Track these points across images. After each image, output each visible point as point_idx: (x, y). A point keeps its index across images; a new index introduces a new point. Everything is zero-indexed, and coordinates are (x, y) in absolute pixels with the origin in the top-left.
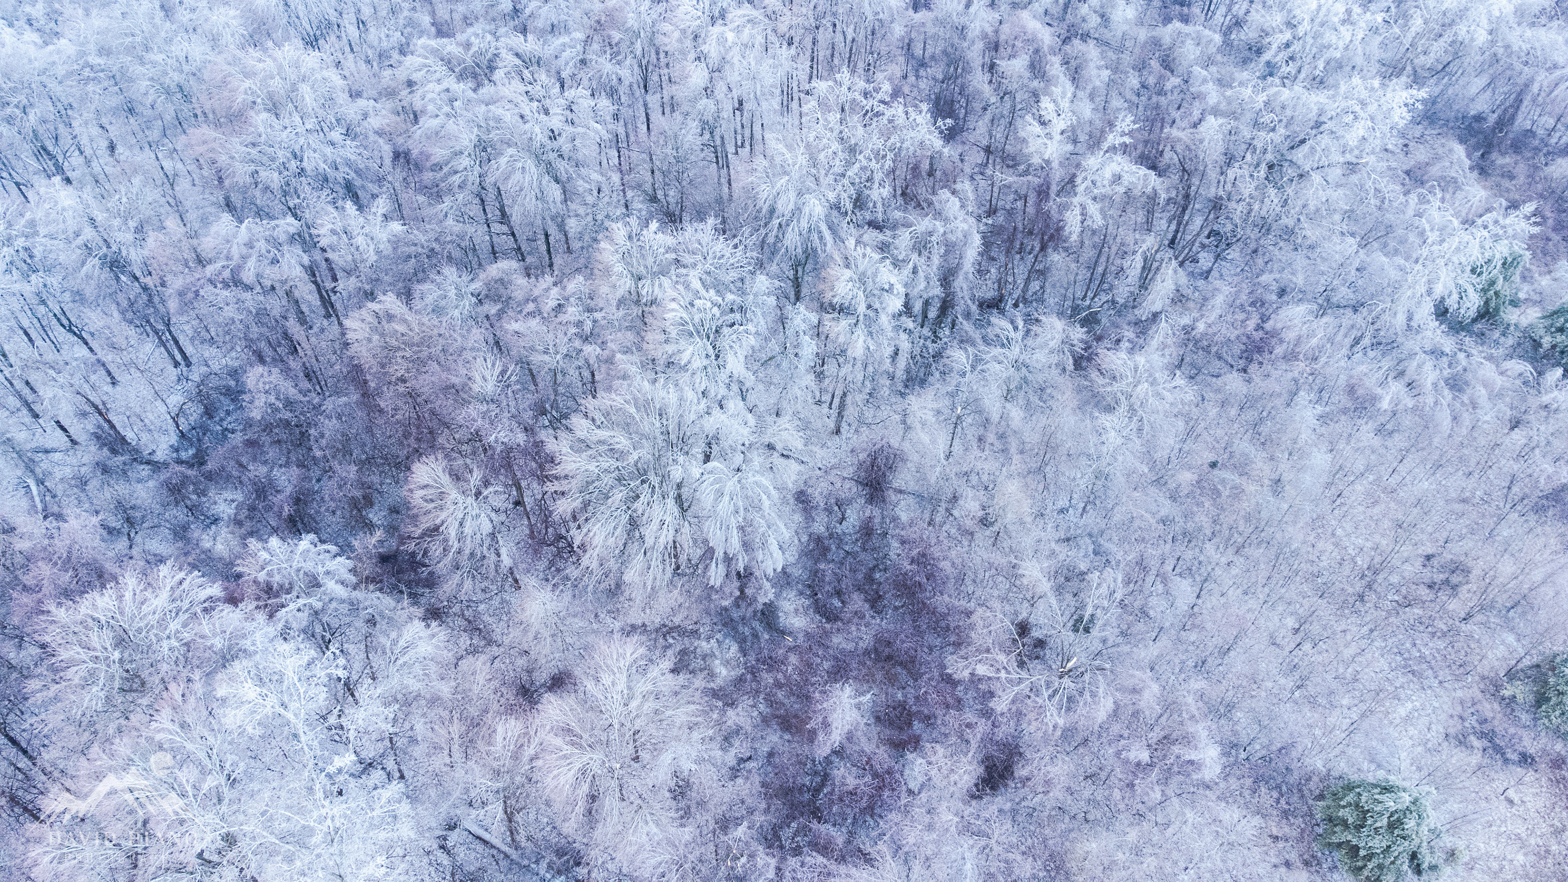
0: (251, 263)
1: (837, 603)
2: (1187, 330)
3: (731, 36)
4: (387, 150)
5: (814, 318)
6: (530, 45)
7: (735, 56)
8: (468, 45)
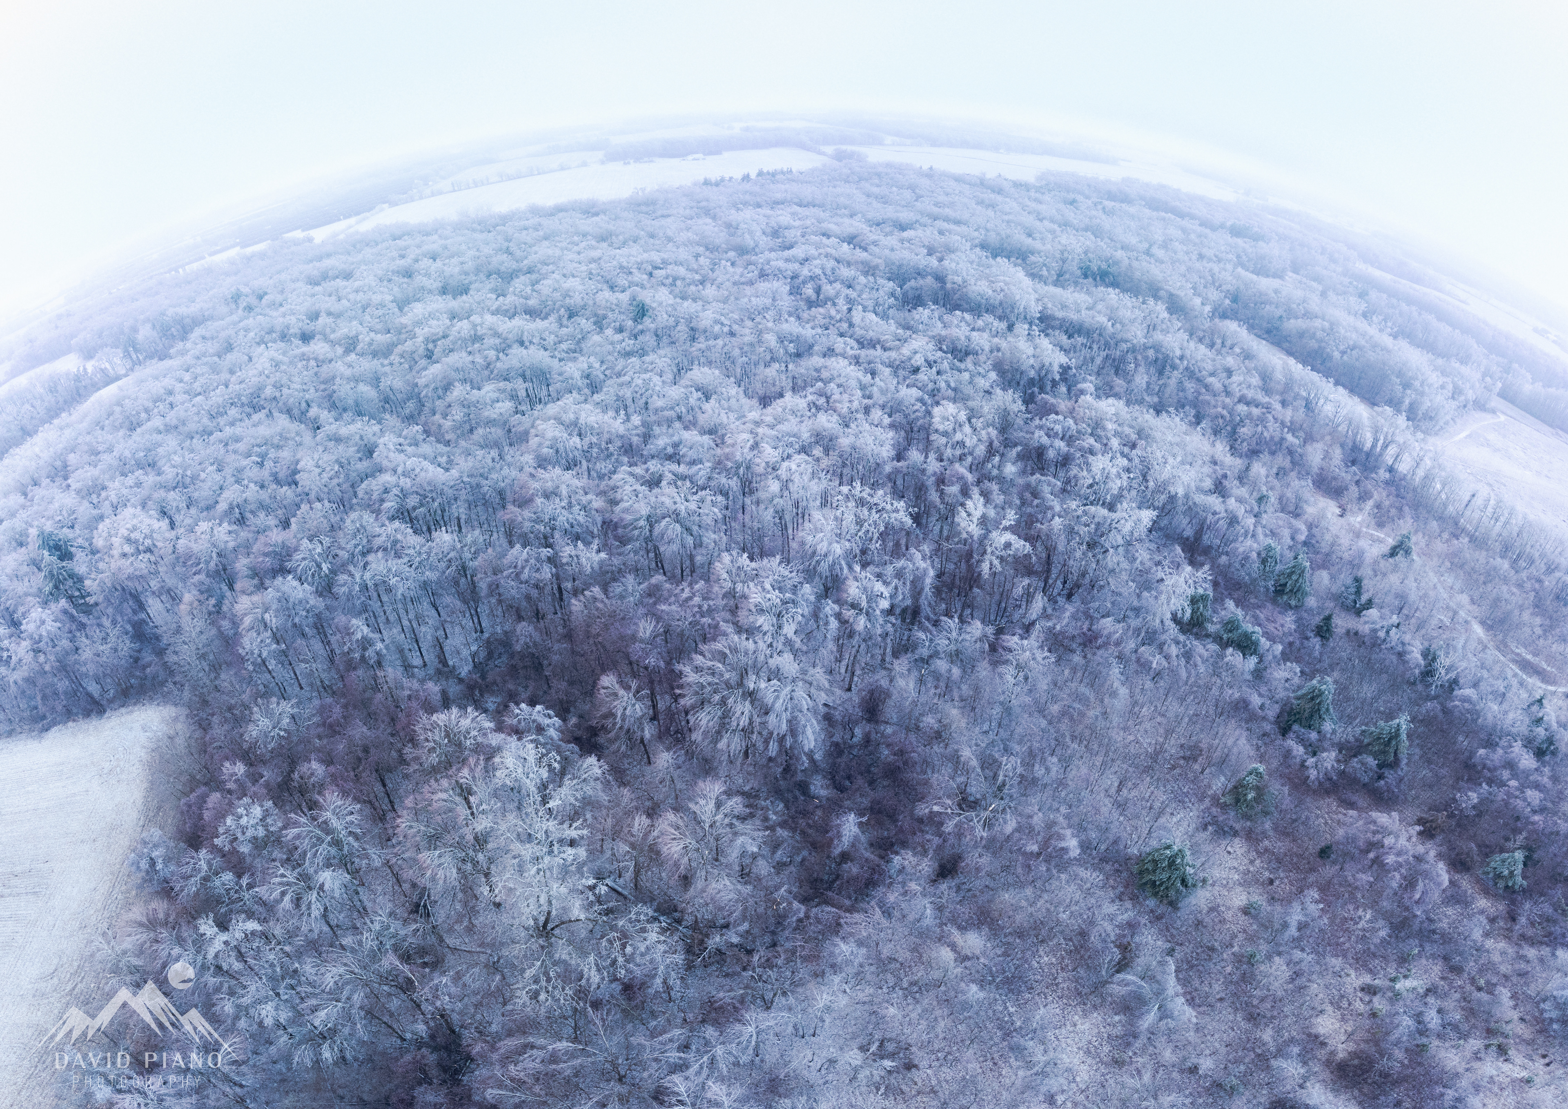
0: (526, 570)
1: (847, 783)
2: (1050, 630)
3: (794, 467)
4: (599, 520)
5: (836, 607)
6: (682, 469)
7: (796, 478)
8: (647, 470)
